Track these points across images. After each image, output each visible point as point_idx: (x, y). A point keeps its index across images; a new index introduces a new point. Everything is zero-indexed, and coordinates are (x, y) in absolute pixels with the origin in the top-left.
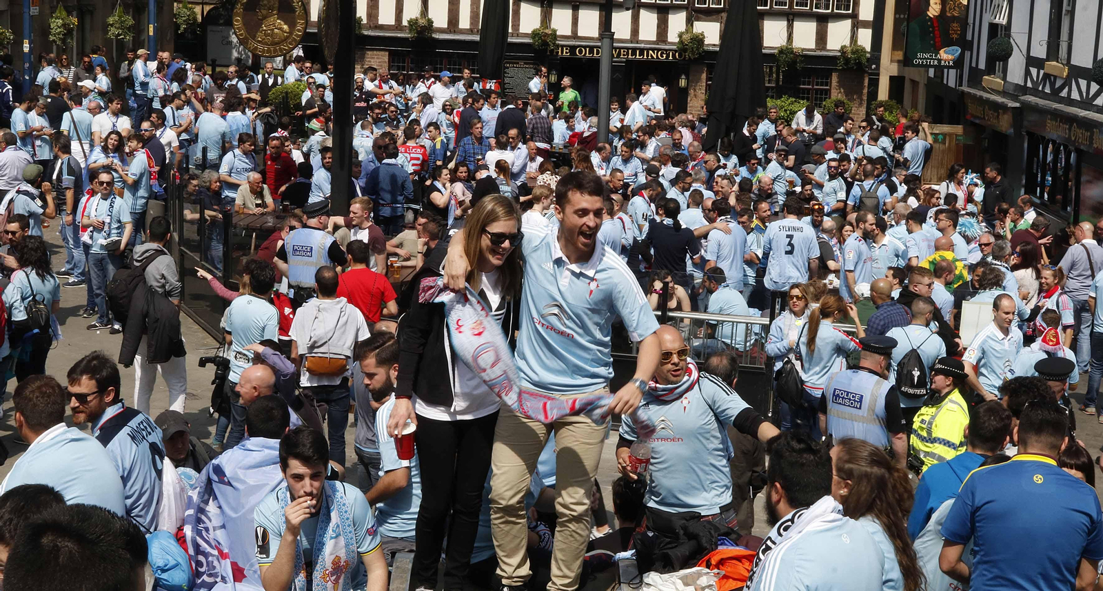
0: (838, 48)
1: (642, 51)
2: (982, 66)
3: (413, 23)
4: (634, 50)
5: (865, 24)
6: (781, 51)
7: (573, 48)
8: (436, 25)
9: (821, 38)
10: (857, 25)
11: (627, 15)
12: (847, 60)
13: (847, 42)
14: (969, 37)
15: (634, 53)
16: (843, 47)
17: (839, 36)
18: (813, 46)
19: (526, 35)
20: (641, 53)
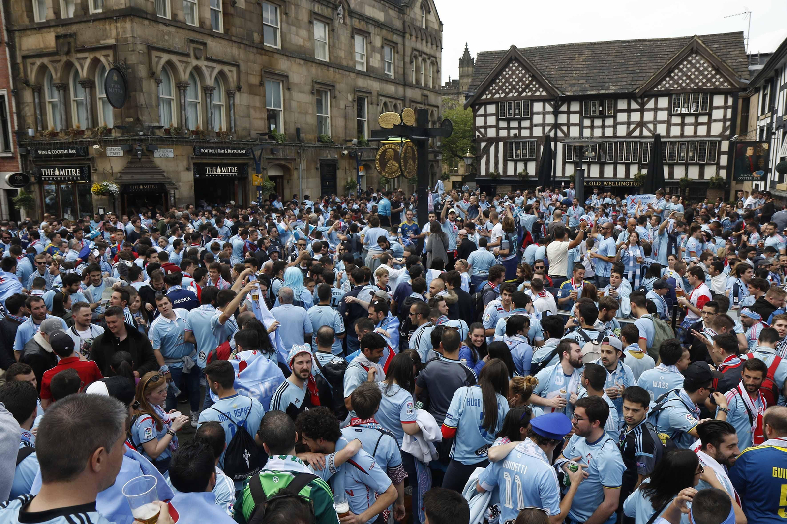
0: (709, 178)
1: (618, 182)
2: (776, 179)
3: (520, 174)
4: (615, 182)
5: (723, 167)
6: (682, 180)
7: (588, 182)
8: (530, 174)
9: (702, 174)
10: (719, 167)
11: (612, 167)
12: (714, 184)
13: (714, 175)
14: (770, 167)
15: (615, 184)
16: (712, 178)
17: (710, 173)
18: (697, 178)
19: (567, 177)
20: (618, 183)
